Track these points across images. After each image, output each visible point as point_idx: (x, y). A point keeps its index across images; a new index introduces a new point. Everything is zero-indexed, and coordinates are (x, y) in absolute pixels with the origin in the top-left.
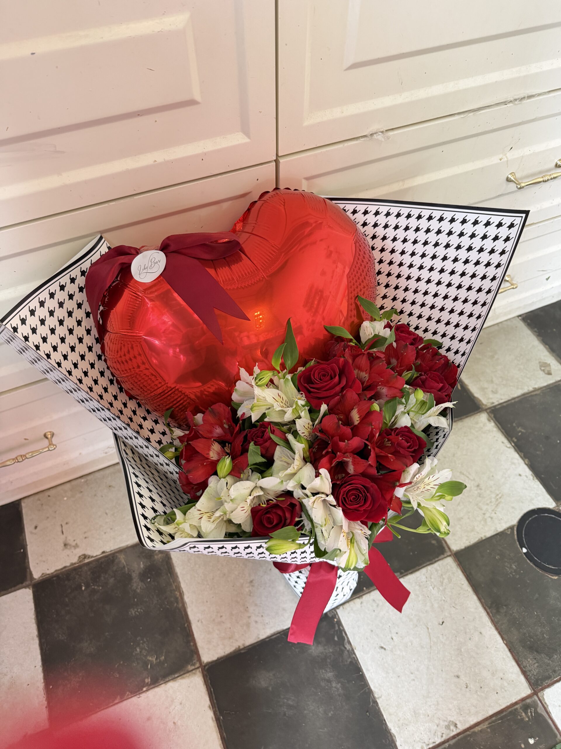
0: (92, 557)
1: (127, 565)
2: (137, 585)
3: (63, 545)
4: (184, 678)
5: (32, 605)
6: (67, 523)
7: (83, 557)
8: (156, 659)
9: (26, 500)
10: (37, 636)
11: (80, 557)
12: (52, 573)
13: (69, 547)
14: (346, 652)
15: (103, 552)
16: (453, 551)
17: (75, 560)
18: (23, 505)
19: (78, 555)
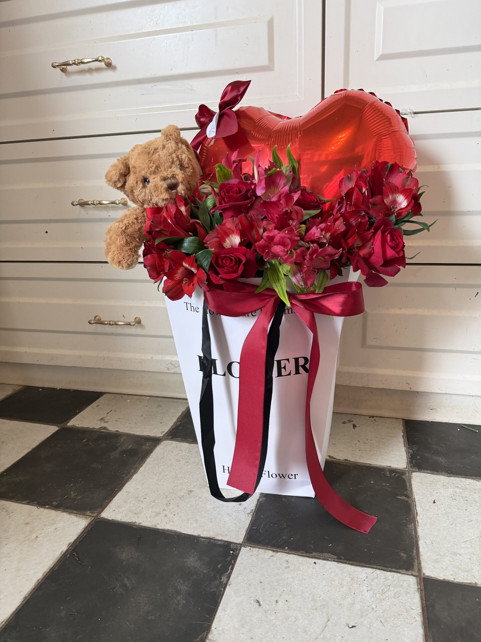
0: (109, 430)
1: (122, 442)
2: (115, 454)
3: (101, 418)
4: (77, 516)
5: (49, 435)
6: (115, 411)
7: (103, 428)
8: (75, 496)
9: (108, 394)
10: (33, 449)
11: (102, 427)
12: (78, 427)
13: (102, 420)
14: (218, 582)
15: (117, 431)
16: (424, 574)
17: (97, 427)
18: (105, 395)
19: (102, 426)
